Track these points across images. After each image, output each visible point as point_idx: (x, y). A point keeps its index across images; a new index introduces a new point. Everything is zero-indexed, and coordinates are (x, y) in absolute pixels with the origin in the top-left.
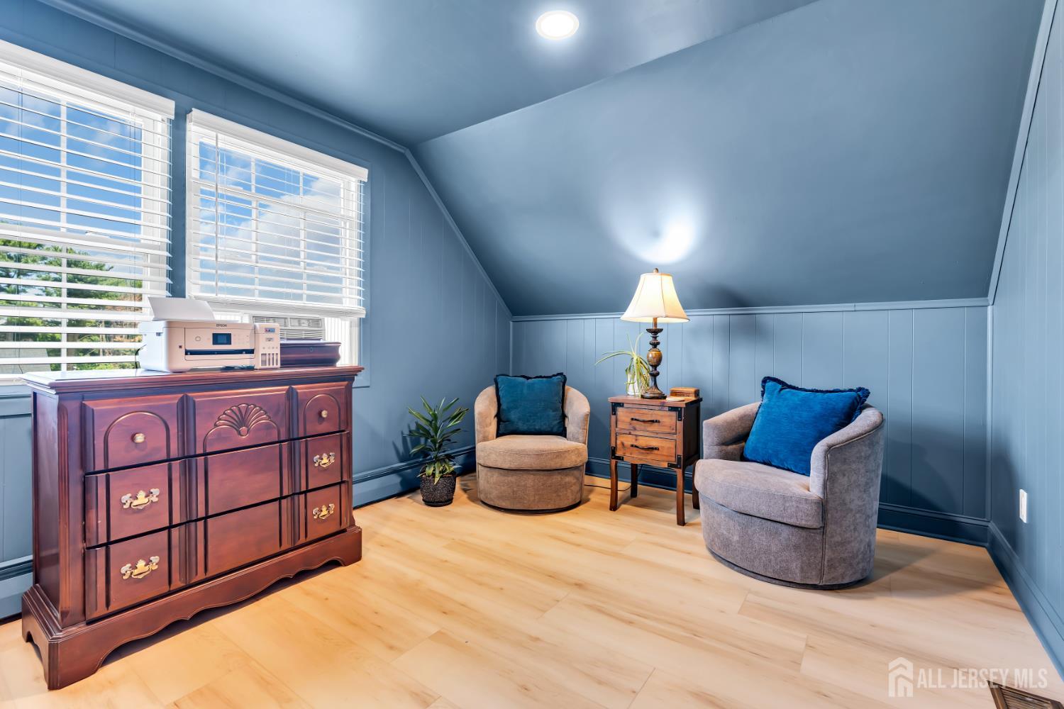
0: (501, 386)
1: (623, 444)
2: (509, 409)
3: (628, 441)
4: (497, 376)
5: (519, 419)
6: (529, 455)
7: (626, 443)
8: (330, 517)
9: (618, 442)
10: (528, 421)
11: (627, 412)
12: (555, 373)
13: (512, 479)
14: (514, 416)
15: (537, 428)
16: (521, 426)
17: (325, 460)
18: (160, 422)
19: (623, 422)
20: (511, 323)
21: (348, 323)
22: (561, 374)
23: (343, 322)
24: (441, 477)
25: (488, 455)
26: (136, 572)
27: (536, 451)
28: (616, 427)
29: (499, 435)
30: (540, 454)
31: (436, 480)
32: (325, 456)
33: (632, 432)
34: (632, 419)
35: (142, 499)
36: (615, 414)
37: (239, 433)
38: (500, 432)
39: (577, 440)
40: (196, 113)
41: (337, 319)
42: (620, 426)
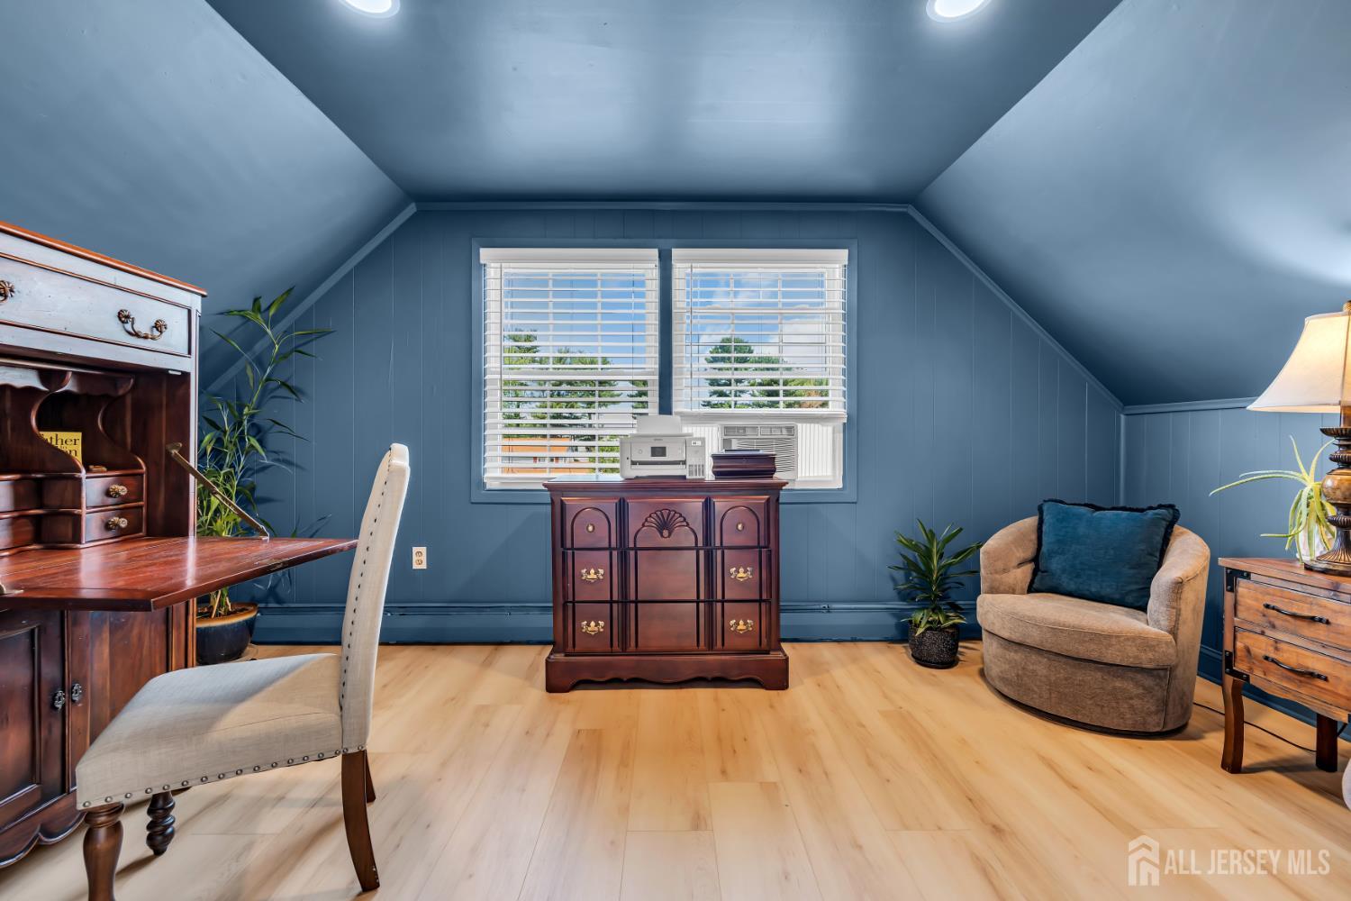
0: (1046, 517)
1: (1248, 650)
2: (1051, 554)
3: (1261, 647)
4: (1045, 501)
5: (1064, 571)
6: (1039, 627)
7: (1255, 650)
8: (747, 633)
9: (1239, 645)
10: (1078, 576)
11: (1255, 590)
12: (1155, 505)
13: (1016, 656)
14: (1055, 565)
15: (1093, 590)
16: (1066, 582)
17: (741, 574)
18: (604, 517)
19: (1249, 609)
20: (1123, 417)
21: (830, 429)
22: (1171, 506)
23: (825, 428)
24: (927, 629)
25: (986, 614)
26: (589, 629)
27: (1054, 623)
28: (1236, 615)
29: (1031, 589)
30: (1057, 630)
31: (920, 631)
32: (741, 570)
33: (1268, 632)
34: (1267, 606)
35: (592, 575)
36: (1231, 590)
37: (662, 536)
38: (1034, 586)
39: (1157, 623)
40: (676, 252)
41: (816, 425)
42: (1242, 614)
